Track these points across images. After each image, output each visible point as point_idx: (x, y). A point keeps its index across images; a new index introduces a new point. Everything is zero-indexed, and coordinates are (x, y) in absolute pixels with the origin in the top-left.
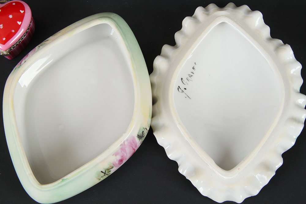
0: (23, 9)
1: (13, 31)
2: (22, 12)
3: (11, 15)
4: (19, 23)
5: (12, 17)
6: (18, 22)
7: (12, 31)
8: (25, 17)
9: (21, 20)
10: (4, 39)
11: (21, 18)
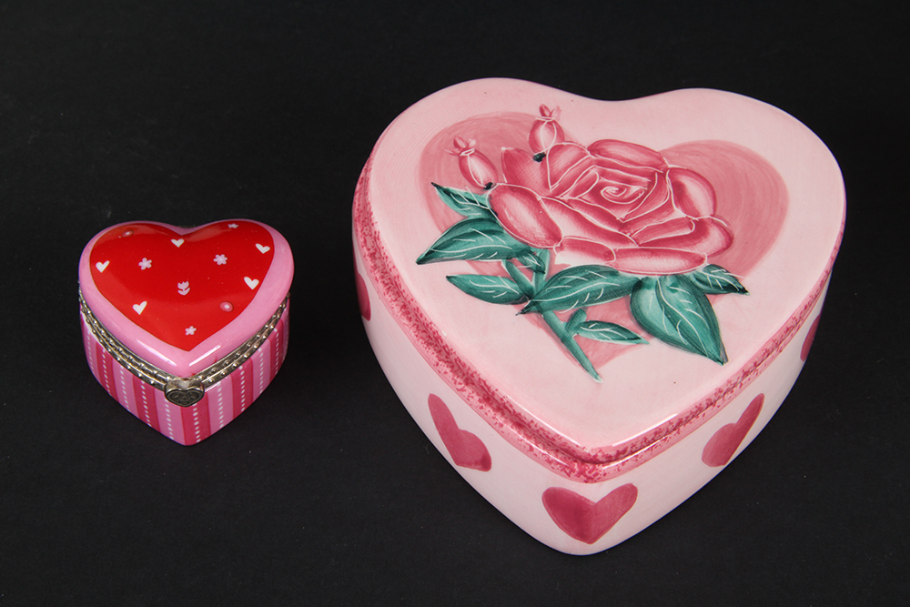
0: (268, 241)
1: (227, 307)
2: (264, 249)
3: (223, 256)
4: (251, 283)
5: (225, 263)
6: (247, 280)
7: (221, 306)
8: (273, 268)
9: (260, 275)
10: (191, 331)
11: (261, 267)
